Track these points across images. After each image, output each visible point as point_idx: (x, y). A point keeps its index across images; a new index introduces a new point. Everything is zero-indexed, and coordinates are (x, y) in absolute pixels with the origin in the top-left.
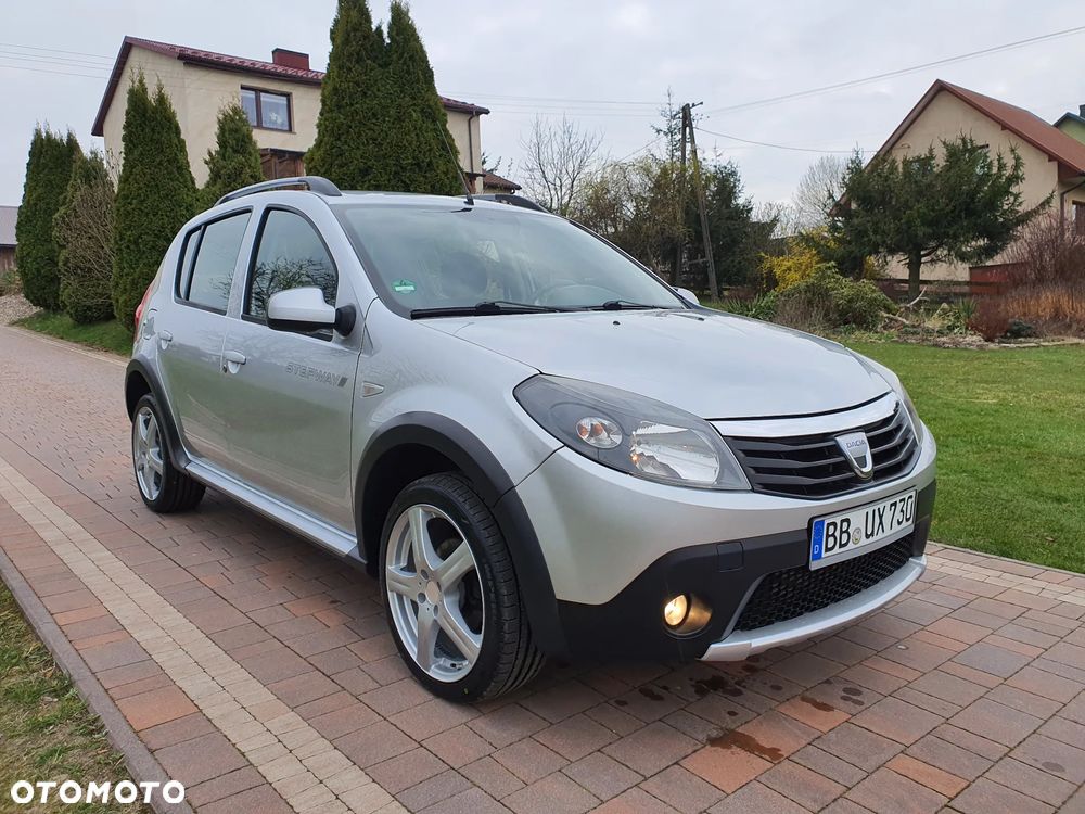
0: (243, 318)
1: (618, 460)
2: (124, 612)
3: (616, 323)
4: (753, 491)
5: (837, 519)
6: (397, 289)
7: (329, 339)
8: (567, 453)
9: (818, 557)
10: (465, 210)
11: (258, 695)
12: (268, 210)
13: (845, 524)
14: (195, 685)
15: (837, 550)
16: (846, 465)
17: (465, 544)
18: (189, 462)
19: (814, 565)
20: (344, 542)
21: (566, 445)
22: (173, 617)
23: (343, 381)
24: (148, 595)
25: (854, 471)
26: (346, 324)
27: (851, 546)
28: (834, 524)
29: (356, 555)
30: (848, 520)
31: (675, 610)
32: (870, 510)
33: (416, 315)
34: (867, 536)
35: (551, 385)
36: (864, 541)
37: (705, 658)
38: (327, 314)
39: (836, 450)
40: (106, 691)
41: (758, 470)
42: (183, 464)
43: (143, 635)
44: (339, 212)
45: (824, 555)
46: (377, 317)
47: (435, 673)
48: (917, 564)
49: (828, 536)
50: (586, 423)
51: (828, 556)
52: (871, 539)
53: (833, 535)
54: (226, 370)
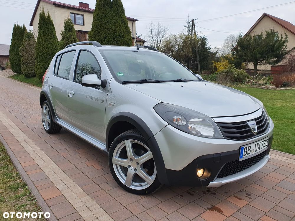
0: (73, 81)
1: (185, 129)
2: (41, 163)
3: (182, 86)
4: (224, 138)
5: (247, 146)
6: (118, 75)
7: (99, 89)
8: (170, 126)
9: (242, 157)
10: (136, 51)
11: (78, 190)
12: (80, 51)
13: (249, 148)
14: (61, 186)
15: (247, 155)
16: (250, 131)
18: (58, 120)
19: (241, 160)
20: (102, 146)
21: (169, 124)
22: (54, 165)
23: (103, 101)
24: (47, 158)
25: (252, 132)
26: (104, 85)
27: (251, 154)
28: (246, 148)
29: (106, 150)
30: (250, 147)
31: (200, 173)
32: (256, 143)
33: (124, 83)
34: (255, 151)
35: (165, 106)
36: (254, 152)
37: (208, 186)
38: (99, 82)
39: (247, 126)
40: (36, 187)
41: (226, 132)
42: (56, 121)
43: (46, 171)
44: (101, 52)
45: (243, 157)
46: (113, 83)
47: (131, 187)
48: (267, 158)
49: (245, 151)
50: (175, 117)
51: (245, 157)
52: (256, 152)
53: (246, 151)
54: (69, 96)
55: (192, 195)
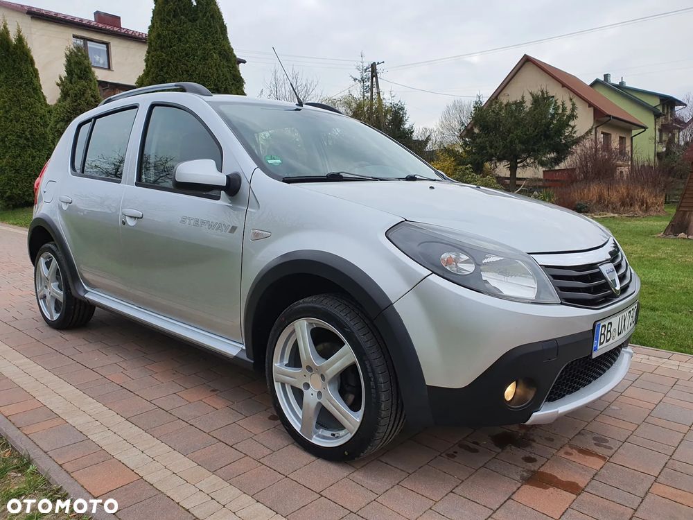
0: (137, 185)
1: (473, 283)
2: (55, 404)
3: (432, 188)
4: (561, 304)
5: (606, 323)
6: (269, 162)
7: (218, 198)
8: (434, 278)
9: (596, 349)
10: (297, 110)
11: (183, 464)
12: (152, 106)
13: (610, 326)
14: (132, 458)
15: (605, 344)
16: (607, 286)
17: (347, 347)
18: (86, 292)
19: (595, 355)
20: (232, 348)
21: (433, 272)
22: (95, 407)
23: (234, 229)
24: (69, 390)
25: (611, 289)
26: (233, 187)
27: (611, 341)
28: (604, 326)
29: (244, 356)
30: (610, 323)
31: (510, 392)
32: (620, 316)
33: (288, 180)
34: (619, 334)
36: (617, 338)
37: (528, 423)
38: (220, 179)
39: (600, 275)
40: (60, 466)
41: (562, 289)
42: (82, 294)
43: (77, 421)
44: (214, 105)
45: (599, 347)
46: (259, 183)
47: (316, 441)
49: (601, 334)
51: (601, 349)
52: (621, 336)
53: (604, 334)
54: (124, 223)
55: (476, 451)
